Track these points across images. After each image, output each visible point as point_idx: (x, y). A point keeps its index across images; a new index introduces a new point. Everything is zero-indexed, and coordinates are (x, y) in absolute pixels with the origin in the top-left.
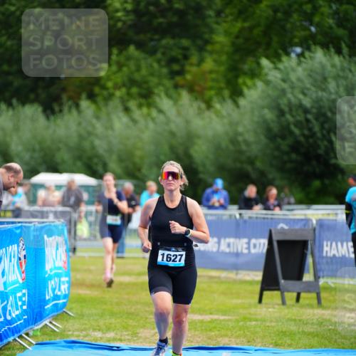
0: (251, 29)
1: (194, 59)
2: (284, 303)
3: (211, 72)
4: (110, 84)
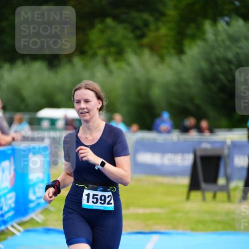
1: (153, 27)
2: (204, 199)
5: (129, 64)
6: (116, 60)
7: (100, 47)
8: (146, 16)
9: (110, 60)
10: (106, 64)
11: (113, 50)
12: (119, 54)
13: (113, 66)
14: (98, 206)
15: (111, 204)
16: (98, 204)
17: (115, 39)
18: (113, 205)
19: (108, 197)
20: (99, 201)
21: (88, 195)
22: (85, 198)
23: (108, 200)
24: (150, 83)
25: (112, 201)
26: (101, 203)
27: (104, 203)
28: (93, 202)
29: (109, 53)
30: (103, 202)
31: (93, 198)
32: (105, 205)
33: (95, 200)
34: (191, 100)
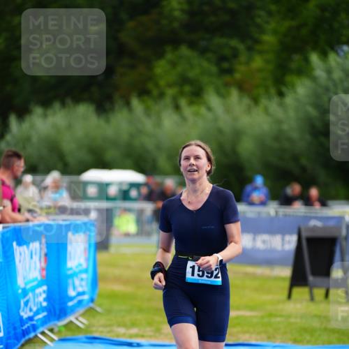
0: (299, 28)
1: (243, 58)
2: (312, 299)
3: (260, 70)
4: (162, 83)
5: (209, 109)
6: (191, 103)
7: (170, 86)
8: (234, 43)
9: (183, 102)
10: (177, 108)
11: (187, 88)
12: (197, 94)
13: (188, 111)
14: (205, 280)
15: (219, 277)
16: (205, 278)
17: (192, 74)
18: (220, 279)
19: (216, 270)
20: (206, 274)
21: (193, 268)
22: (189, 270)
23: (215, 273)
24: (238, 134)
25: (220, 275)
26: (207, 277)
27: (211, 277)
28: (199, 275)
29: (182, 93)
30: (209, 275)
31: (199, 271)
32: (213, 279)
33: (201, 273)
34: (296, 158)
